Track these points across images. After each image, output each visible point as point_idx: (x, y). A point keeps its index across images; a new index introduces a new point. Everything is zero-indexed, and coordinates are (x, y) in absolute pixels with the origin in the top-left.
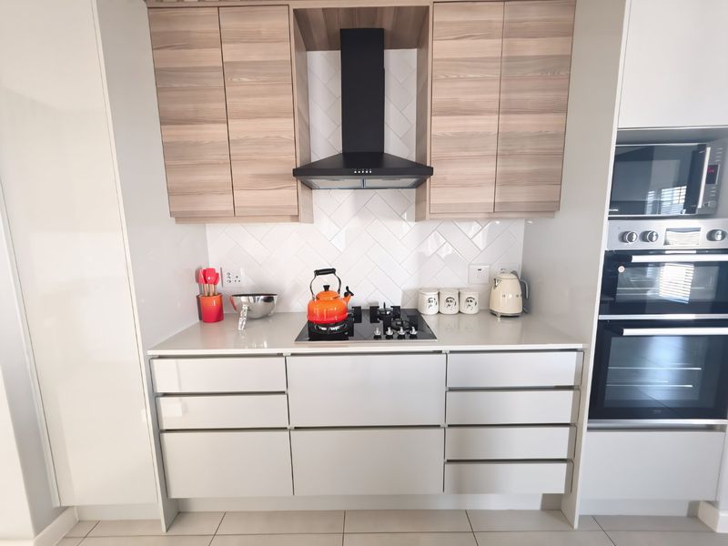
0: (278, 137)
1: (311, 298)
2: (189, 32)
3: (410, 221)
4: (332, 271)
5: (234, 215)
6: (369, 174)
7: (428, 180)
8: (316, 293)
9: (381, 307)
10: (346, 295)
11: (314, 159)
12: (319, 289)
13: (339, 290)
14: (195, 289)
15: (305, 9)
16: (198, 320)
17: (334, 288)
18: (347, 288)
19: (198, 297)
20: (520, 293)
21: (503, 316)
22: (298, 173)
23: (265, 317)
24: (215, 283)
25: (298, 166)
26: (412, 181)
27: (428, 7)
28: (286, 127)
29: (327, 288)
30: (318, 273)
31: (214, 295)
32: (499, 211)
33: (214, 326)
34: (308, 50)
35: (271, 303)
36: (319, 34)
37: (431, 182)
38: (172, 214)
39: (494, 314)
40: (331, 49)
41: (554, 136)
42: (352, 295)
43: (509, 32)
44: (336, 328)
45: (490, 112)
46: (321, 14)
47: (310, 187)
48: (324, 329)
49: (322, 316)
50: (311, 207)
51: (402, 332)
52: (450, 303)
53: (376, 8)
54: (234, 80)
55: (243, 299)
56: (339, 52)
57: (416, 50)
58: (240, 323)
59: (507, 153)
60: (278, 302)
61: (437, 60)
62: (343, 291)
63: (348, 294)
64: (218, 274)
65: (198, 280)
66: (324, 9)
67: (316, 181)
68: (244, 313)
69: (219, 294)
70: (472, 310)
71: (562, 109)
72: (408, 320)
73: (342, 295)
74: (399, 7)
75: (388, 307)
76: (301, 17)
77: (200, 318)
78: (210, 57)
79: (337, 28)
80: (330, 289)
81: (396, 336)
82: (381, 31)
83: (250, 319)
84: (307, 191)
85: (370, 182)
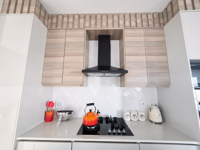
0: (79, 61)
1: (85, 114)
2: (57, 35)
3: (119, 87)
4: (93, 104)
5: (62, 84)
6: (107, 72)
7: (125, 75)
8: (86, 113)
9: (110, 117)
10: (97, 113)
11: (89, 67)
12: (88, 111)
13: (95, 111)
14: (45, 109)
15: (89, 30)
16: (44, 121)
17: (93, 111)
18: (98, 110)
19: (45, 112)
20: (160, 114)
21: (155, 123)
22: (83, 71)
23: (68, 120)
24: (52, 107)
25: (84, 69)
26: (119, 74)
27: (123, 29)
28: (81, 58)
29: (90, 110)
30: (88, 105)
31: (51, 111)
32: (150, 85)
33: (49, 123)
34: (89, 40)
35: (71, 114)
36: (93, 36)
37: (126, 75)
38: (42, 83)
39: (152, 122)
40: (96, 40)
41: (165, 62)
42: (100, 113)
43: (146, 35)
44: (93, 128)
45: (143, 55)
46: (94, 31)
47: (87, 76)
48: (89, 128)
49: (88, 123)
50: (87, 82)
51: (119, 131)
52: (135, 117)
53: (108, 30)
54: (68, 46)
55: (61, 113)
56: (98, 41)
57: (119, 40)
58: (58, 123)
59: (150, 67)
60: (73, 114)
61: (126, 42)
62: (97, 111)
63: (98, 112)
64: (54, 103)
65: (46, 106)
66: (94, 30)
67: (89, 74)
68: (60, 119)
69: (53, 110)
70: (143, 120)
71: (165, 54)
72: (120, 124)
73: (96, 113)
74: (115, 30)
75: (112, 117)
76: (88, 32)
77: (45, 120)
78: (62, 41)
79: (98, 35)
80: (92, 111)
81: (117, 133)
82: (110, 35)
83: (62, 121)
84: (86, 77)
85: (106, 74)
